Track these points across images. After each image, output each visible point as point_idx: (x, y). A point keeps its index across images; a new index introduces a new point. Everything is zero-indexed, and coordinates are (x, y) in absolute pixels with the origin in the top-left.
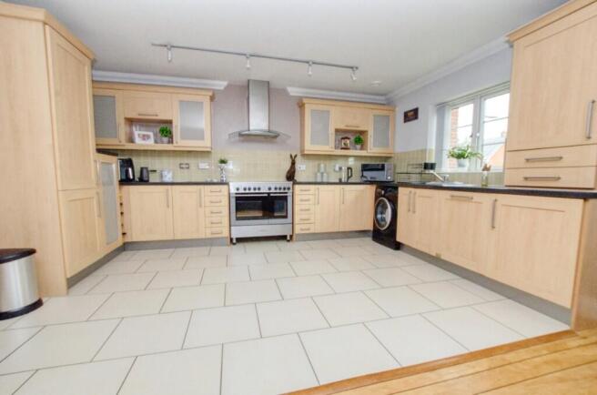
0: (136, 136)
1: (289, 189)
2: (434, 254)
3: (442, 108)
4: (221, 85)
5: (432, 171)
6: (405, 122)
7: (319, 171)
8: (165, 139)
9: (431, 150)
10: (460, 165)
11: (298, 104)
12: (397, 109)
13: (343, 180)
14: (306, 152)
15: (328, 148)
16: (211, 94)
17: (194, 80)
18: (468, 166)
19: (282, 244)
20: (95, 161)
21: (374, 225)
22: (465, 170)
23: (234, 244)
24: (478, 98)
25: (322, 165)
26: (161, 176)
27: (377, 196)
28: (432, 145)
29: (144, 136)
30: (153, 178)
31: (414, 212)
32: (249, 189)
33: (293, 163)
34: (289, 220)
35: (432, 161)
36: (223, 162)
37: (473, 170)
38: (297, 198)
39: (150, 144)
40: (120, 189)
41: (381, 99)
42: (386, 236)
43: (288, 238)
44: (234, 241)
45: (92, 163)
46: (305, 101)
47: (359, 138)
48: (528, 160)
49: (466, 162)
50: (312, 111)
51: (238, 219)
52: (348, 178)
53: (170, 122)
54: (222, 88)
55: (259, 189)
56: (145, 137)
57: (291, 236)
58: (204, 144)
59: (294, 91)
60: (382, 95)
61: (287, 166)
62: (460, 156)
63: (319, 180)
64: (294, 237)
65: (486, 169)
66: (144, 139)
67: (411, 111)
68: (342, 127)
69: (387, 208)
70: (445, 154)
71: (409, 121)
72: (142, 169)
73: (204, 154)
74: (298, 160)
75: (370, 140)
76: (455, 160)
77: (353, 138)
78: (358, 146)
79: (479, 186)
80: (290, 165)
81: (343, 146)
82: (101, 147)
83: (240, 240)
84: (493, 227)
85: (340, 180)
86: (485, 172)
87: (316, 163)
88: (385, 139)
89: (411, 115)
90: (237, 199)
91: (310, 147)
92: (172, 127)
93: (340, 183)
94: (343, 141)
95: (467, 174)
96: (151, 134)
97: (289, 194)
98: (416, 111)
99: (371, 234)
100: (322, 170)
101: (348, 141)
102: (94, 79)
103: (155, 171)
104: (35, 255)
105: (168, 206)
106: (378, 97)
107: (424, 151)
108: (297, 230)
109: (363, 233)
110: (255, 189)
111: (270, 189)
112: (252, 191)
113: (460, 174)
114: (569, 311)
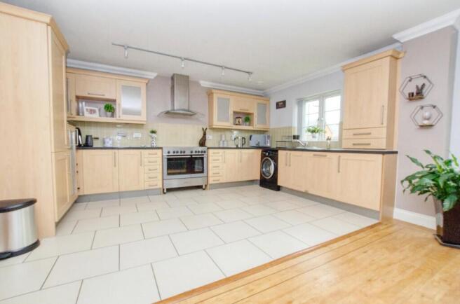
0: (85, 110)
1: (205, 152)
2: (303, 191)
3: (300, 102)
4: (152, 75)
5: (298, 141)
6: (277, 108)
7: (221, 140)
8: (109, 114)
9: (294, 128)
10: (314, 137)
11: (207, 93)
12: (271, 100)
13: (239, 146)
14: (214, 127)
15: (229, 124)
16: (147, 81)
17: (133, 71)
18: (318, 138)
19: (200, 191)
20: (67, 130)
21: (261, 175)
22: (316, 140)
23: (164, 193)
24: (322, 97)
25: (223, 136)
26: (104, 143)
27: (263, 156)
28: (295, 124)
29: (91, 110)
30: (96, 144)
31: (290, 165)
32: (177, 152)
33: (205, 134)
34: (205, 174)
35: (296, 134)
36: (153, 132)
37: (320, 140)
38: (211, 159)
39: (95, 117)
40: (77, 152)
41: (260, 93)
42: (270, 182)
43: (204, 187)
44: (165, 191)
45: (66, 131)
46: (213, 91)
47: (247, 118)
48: (354, 134)
49: (317, 135)
50: (219, 98)
51: (169, 174)
52: (243, 145)
53: (114, 101)
54: (152, 78)
55: (184, 152)
56: (92, 112)
57: (206, 186)
58: (142, 118)
59: (204, 84)
60: (261, 90)
61: (200, 136)
62: (313, 132)
63: (221, 146)
64: (208, 186)
65: (328, 139)
66: (91, 113)
67: (280, 102)
68: (238, 110)
69: (271, 164)
70: (304, 130)
71: (280, 108)
72: (87, 137)
73: (138, 126)
74: (208, 132)
75: (255, 119)
76: (310, 134)
77: (244, 118)
78: (248, 123)
79: (326, 149)
80: (202, 135)
81: (237, 123)
82: (70, 119)
83: (169, 190)
84: (339, 172)
85: (237, 146)
86: (329, 141)
87: (219, 134)
88: (264, 119)
89: (281, 105)
90: (169, 159)
91: (216, 124)
92: (115, 104)
93: (237, 148)
94: (237, 120)
95: (318, 142)
96: (97, 110)
97: (205, 156)
98: (284, 103)
99: (259, 182)
100: (223, 139)
101: (241, 120)
102: (68, 65)
103: (97, 138)
104: (36, 204)
105: (115, 166)
106: (259, 91)
107: (290, 128)
108: (211, 181)
109: (252, 182)
110: (181, 152)
111: (192, 152)
112: (179, 154)
113: (313, 142)
114: (378, 212)
